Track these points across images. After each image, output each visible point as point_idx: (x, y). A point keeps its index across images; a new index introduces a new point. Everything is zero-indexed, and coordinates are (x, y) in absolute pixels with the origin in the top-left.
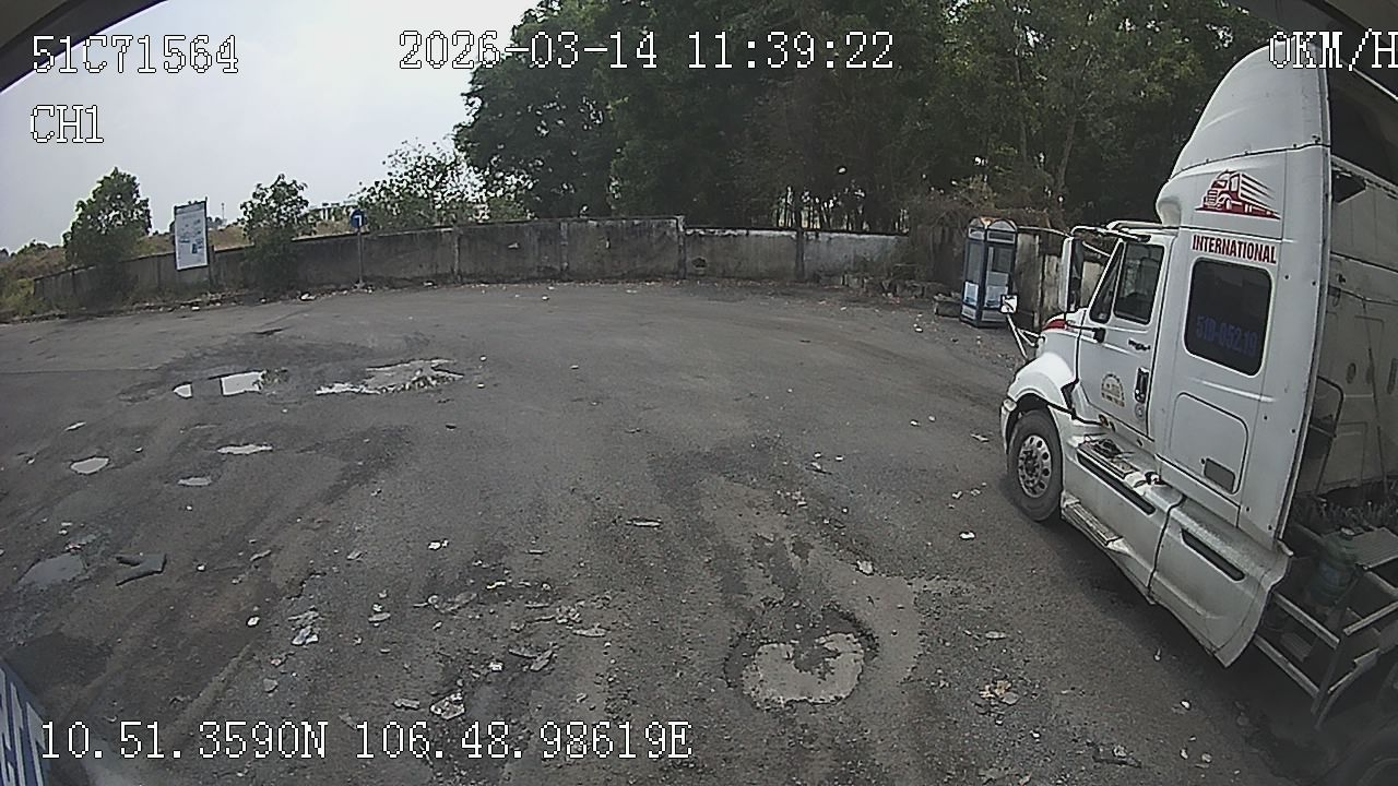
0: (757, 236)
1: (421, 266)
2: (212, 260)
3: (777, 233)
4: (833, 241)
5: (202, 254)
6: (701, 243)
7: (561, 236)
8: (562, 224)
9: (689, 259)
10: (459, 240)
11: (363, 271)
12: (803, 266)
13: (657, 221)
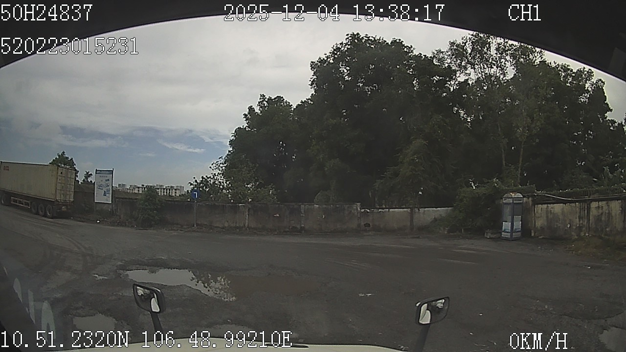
0: (393, 211)
1: (228, 221)
2: (114, 201)
3: (401, 210)
4: (426, 212)
5: (109, 197)
6: (368, 215)
7: (301, 212)
8: (302, 206)
9: (362, 223)
10: (249, 210)
11: (196, 221)
12: (413, 224)
13: (347, 206)
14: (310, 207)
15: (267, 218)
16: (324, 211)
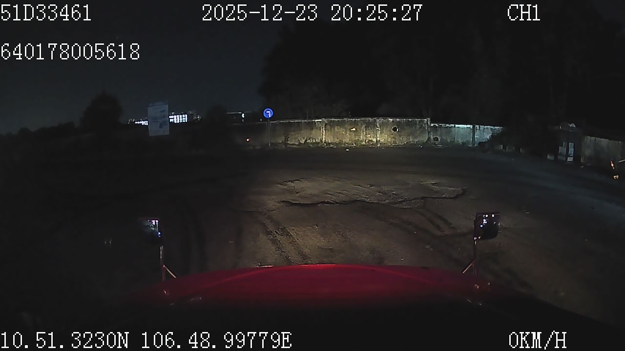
0: (458, 127)
7: (377, 126)
8: (377, 120)
10: (325, 125)
12: (475, 141)
13: (419, 120)
14: (385, 120)
15: (344, 133)
16: (397, 125)
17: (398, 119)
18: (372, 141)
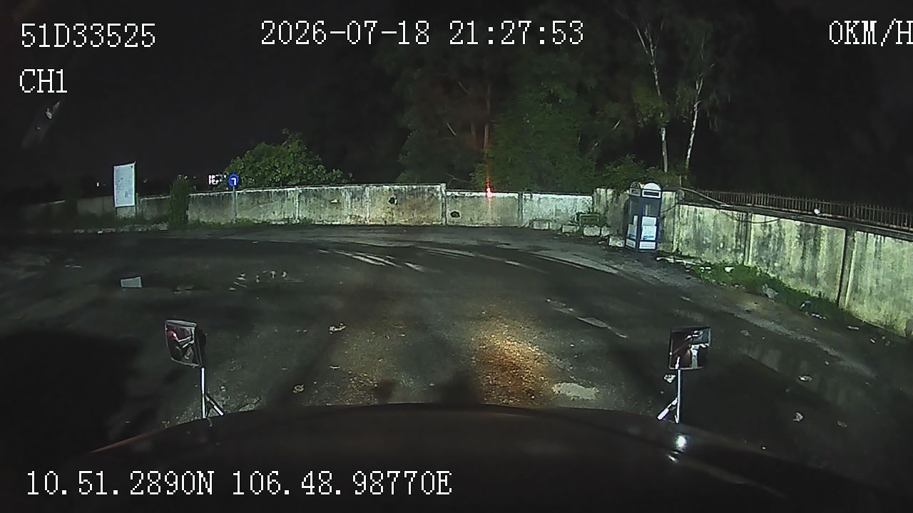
0: (493, 197)
1: (274, 213)
2: (138, 203)
3: (506, 195)
4: (541, 200)
5: (132, 198)
6: (456, 202)
7: (366, 196)
8: (366, 188)
9: (448, 212)
10: (299, 196)
11: (236, 214)
12: (522, 216)
13: (428, 186)
14: (378, 188)
15: (322, 206)
16: (395, 195)
17: (396, 187)
18: (359, 217)
